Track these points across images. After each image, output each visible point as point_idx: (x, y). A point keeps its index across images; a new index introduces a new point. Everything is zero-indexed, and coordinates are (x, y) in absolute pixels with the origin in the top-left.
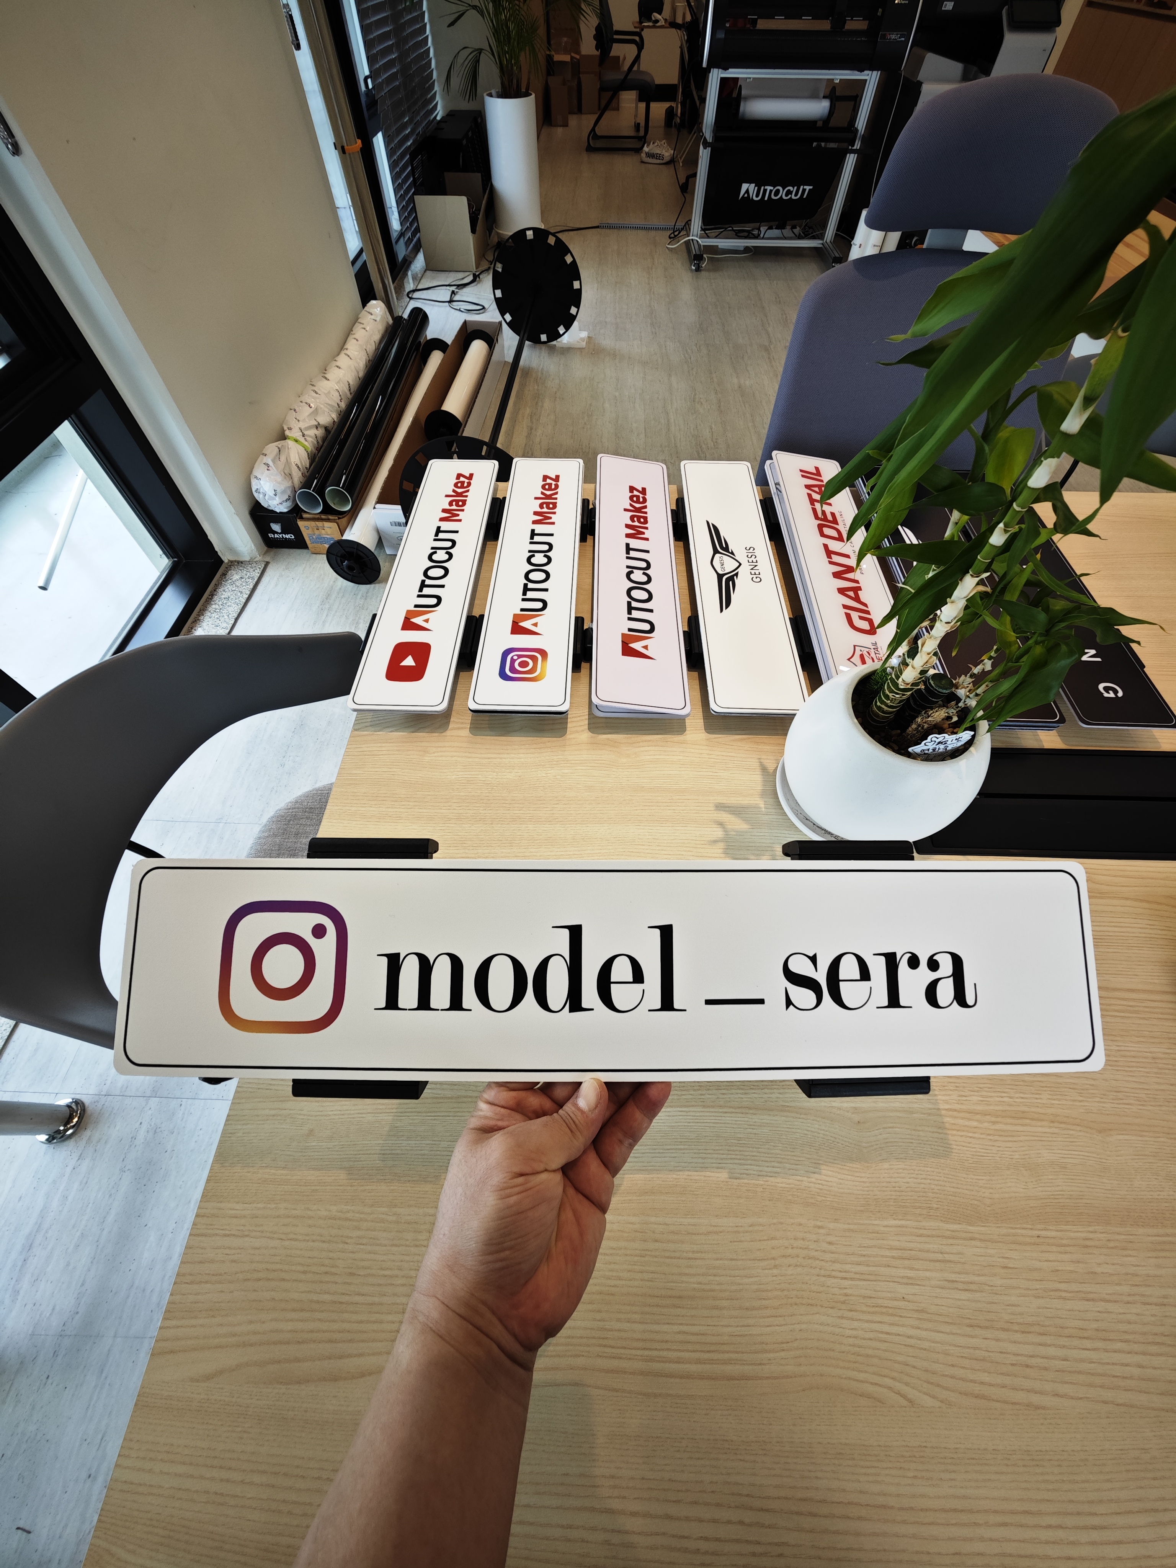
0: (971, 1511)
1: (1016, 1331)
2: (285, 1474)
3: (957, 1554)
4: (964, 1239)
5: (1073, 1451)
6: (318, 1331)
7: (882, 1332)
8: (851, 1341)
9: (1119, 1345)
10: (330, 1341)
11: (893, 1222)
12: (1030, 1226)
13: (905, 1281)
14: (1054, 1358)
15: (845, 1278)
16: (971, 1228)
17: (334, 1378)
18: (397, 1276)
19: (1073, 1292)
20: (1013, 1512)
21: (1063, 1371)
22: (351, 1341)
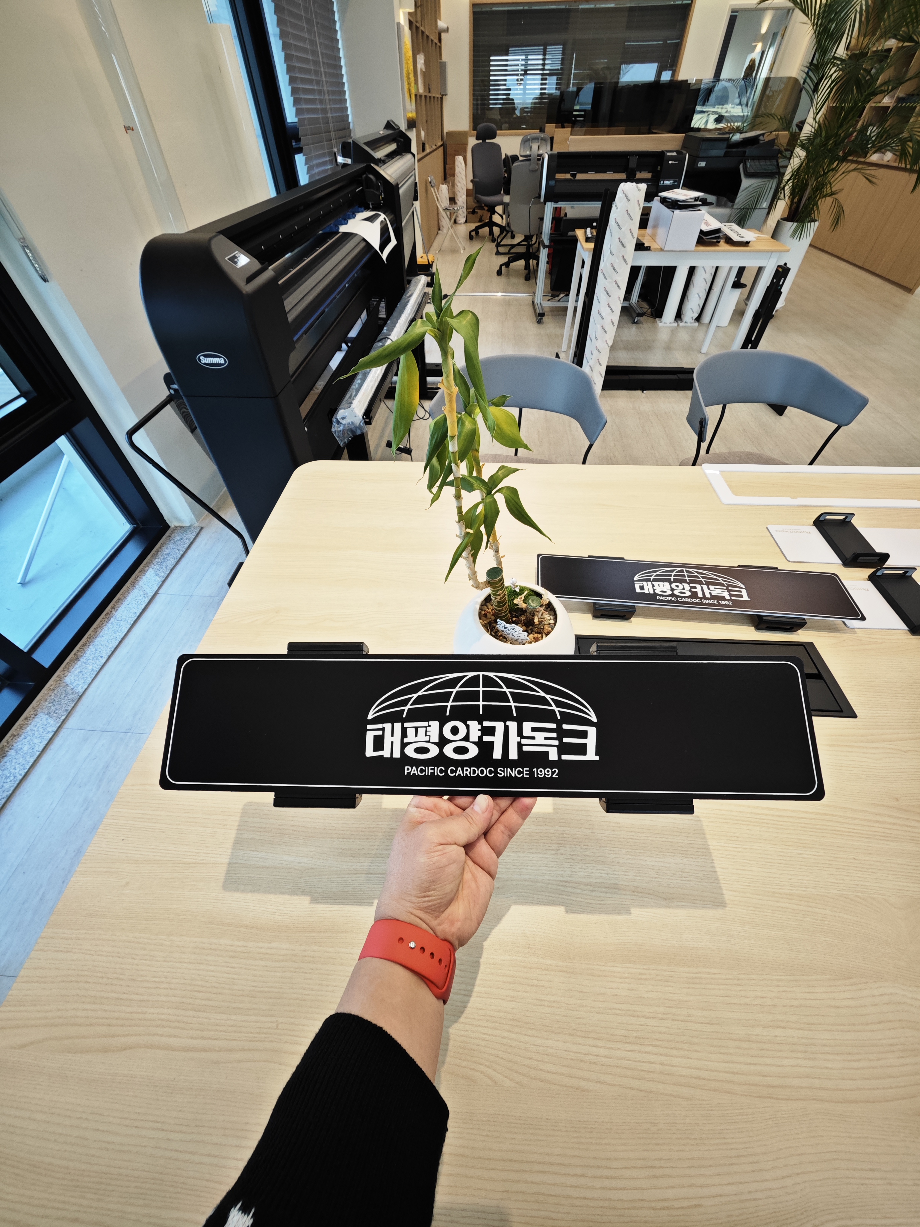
0: (522, 1162)
1: (579, 1036)
2: (59, 1115)
3: (506, 1191)
4: (555, 971)
5: (603, 1122)
6: (102, 1018)
7: (484, 1034)
9: (649, 1049)
10: (109, 1025)
12: (603, 964)
13: (508, 998)
14: (602, 1056)
16: (561, 964)
18: (163, 983)
19: (623, 1010)
20: (551, 1164)
21: (607, 1066)
22: (122, 1026)
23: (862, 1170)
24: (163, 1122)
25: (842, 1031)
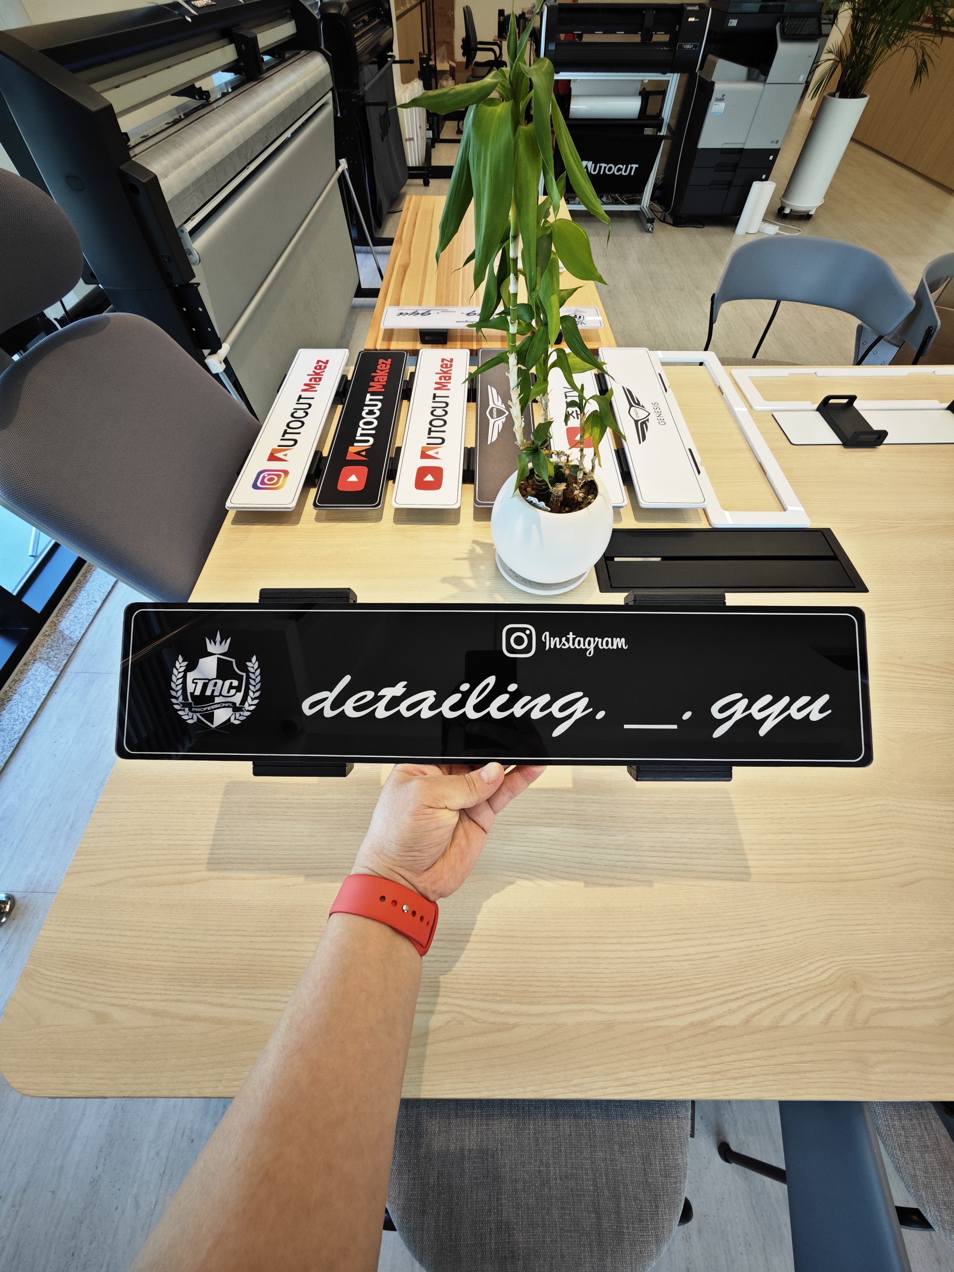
0: (566, 937)
1: (611, 849)
2: (147, 931)
4: (588, 803)
6: (172, 860)
7: (529, 852)
8: (507, 856)
9: (674, 854)
11: (545, 795)
13: (548, 825)
14: (632, 862)
15: (510, 825)
16: (594, 797)
17: (182, 883)
18: (225, 830)
19: (651, 828)
20: (591, 937)
22: (192, 864)
23: (850, 925)
24: (244, 931)
25: (840, 833)
